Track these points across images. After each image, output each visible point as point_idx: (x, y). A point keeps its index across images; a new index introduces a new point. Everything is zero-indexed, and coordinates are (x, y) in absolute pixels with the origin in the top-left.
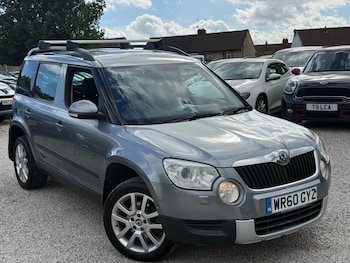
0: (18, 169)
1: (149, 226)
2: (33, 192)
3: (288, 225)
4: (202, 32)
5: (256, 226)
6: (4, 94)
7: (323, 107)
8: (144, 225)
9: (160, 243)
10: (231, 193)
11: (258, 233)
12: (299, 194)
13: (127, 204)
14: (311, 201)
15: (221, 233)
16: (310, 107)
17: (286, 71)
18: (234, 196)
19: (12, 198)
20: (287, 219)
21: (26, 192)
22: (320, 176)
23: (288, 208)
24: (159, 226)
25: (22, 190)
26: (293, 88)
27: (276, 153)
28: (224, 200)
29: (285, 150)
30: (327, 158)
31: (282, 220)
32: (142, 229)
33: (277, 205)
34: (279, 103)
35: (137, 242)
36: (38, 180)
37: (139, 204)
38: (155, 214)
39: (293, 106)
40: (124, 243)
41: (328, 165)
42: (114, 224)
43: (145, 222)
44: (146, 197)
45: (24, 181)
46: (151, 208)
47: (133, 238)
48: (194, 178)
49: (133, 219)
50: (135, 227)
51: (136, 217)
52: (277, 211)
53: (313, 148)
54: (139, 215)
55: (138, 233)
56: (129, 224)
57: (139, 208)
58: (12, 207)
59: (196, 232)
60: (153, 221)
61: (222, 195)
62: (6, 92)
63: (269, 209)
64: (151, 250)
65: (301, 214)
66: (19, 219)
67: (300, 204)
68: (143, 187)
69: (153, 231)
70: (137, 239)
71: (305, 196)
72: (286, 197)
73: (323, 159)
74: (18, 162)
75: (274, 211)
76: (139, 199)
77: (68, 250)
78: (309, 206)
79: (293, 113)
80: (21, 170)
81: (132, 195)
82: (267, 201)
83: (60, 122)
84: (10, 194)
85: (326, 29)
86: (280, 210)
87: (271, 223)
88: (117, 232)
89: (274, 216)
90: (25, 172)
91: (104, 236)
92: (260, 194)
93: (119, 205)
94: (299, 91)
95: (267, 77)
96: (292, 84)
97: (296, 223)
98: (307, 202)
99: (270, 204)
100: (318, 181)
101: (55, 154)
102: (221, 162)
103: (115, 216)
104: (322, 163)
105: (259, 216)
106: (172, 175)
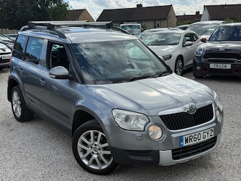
0: (14, 108)
1: (102, 152)
2: (25, 124)
3: (194, 154)
4: (139, 6)
5: (173, 154)
6: (3, 52)
7: (221, 66)
8: (99, 151)
9: (109, 164)
10: (157, 133)
11: (174, 158)
12: (202, 133)
13: (88, 137)
14: (210, 137)
15: (149, 159)
16: (212, 66)
17: (197, 38)
18: (159, 135)
19: (10, 128)
20: (193, 149)
21: (19, 123)
22: (216, 121)
23: (194, 142)
24: (109, 153)
25: (17, 122)
26: (201, 52)
27: (187, 106)
28: (152, 137)
29: (193, 104)
30: (221, 108)
31: (190, 150)
32: (98, 154)
33: (187, 141)
34: (191, 62)
35: (94, 162)
36: (27, 116)
37: (96, 137)
38: (106, 145)
39: (201, 65)
40: (86, 162)
41: (221, 113)
42: (79, 150)
43: (100, 149)
44: (100, 134)
45: (18, 116)
46: (103, 140)
47: (91, 160)
48: (132, 122)
49: (91, 147)
50: (93, 153)
51: (93, 146)
52: (187, 144)
53: (212, 102)
54: (96, 145)
55: (95, 156)
56: (89, 150)
57: (96, 140)
58: (10, 135)
59: (133, 157)
60: (105, 149)
61: (150, 134)
62: (4, 50)
63: (182, 144)
64: (103, 167)
65: (203, 146)
66: (15, 143)
67: (202, 140)
68: (98, 127)
69: (105, 155)
70: (94, 161)
71: (206, 134)
72: (193, 135)
73: (219, 109)
74: (14, 103)
75: (185, 145)
76: (96, 134)
77: (49, 166)
78: (208, 140)
79: (201, 70)
80: (16, 108)
81: (92, 132)
82: (181, 138)
83: (43, 80)
84: (9, 125)
85: (226, 5)
86: (189, 144)
87: (183, 152)
88: (81, 155)
89: (185, 147)
90: (19, 110)
91: (72, 156)
92: (176, 134)
93: (82, 138)
94: (205, 55)
95: (183, 43)
96: (201, 50)
97: (199, 152)
98: (207, 138)
99: (182, 140)
100: (214, 124)
101: (39, 100)
102: (150, 111)
103: (79, 145)
104: (218, 112)
105: (175, 148)
106: (118, 121)
